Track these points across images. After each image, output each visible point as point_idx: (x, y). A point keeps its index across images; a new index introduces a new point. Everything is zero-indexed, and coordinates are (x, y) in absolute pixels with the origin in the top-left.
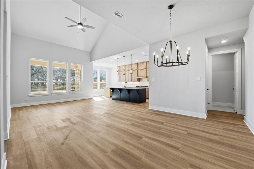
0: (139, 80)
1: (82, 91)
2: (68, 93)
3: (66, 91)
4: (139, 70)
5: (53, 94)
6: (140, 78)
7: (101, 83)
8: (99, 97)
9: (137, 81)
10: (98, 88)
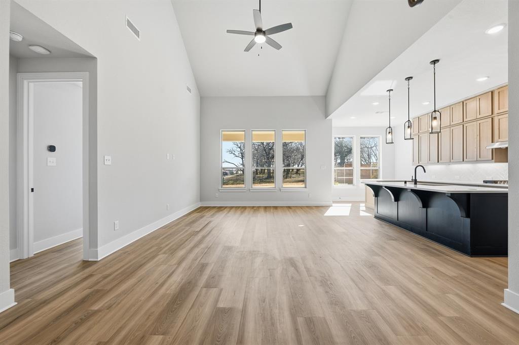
1: (306, 187)
2: (276, 190)
3: (274, 186)
4: (499, 114)
5: (251, 191)
7: (362, 168)
8: (350, 205)
9: (491, 159)
10: (355, 181)
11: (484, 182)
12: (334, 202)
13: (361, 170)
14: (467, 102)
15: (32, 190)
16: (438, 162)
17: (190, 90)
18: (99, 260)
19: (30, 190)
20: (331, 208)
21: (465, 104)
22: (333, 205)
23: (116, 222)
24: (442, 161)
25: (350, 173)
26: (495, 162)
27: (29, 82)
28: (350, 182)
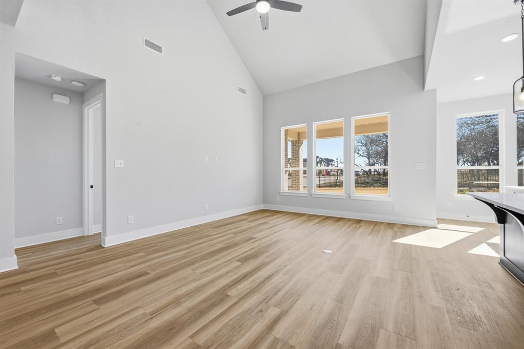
1: (389, 195)
2: (344, 198)
15: (92, 187)
17: (244, 92)
18: (106, 246)
19: (90, 187)
23: (130, 217)
27: (88, 109)
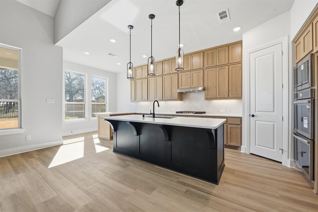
0: (181, 96)
6: (184, 91)
7: (93, 103)
8: (83, 138)
9: (177, 98)
10: (87, 115)
11: (177, 112)
12: (65, 138)
13: (92, 104)
14: (165, 62)
16: (148, 100)
20: (61, 147)
21: (163, 63)
22: (65, 142)
24: (150, 99)
25: (82, 107)
26: (179, 100)
28: (81, 115)
